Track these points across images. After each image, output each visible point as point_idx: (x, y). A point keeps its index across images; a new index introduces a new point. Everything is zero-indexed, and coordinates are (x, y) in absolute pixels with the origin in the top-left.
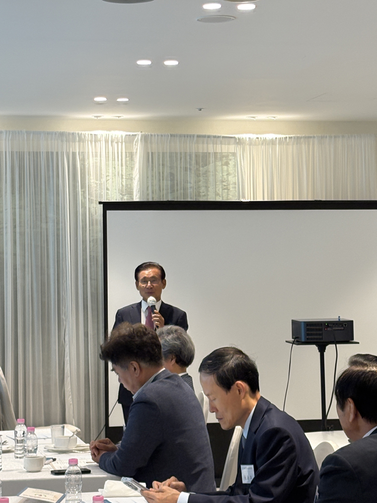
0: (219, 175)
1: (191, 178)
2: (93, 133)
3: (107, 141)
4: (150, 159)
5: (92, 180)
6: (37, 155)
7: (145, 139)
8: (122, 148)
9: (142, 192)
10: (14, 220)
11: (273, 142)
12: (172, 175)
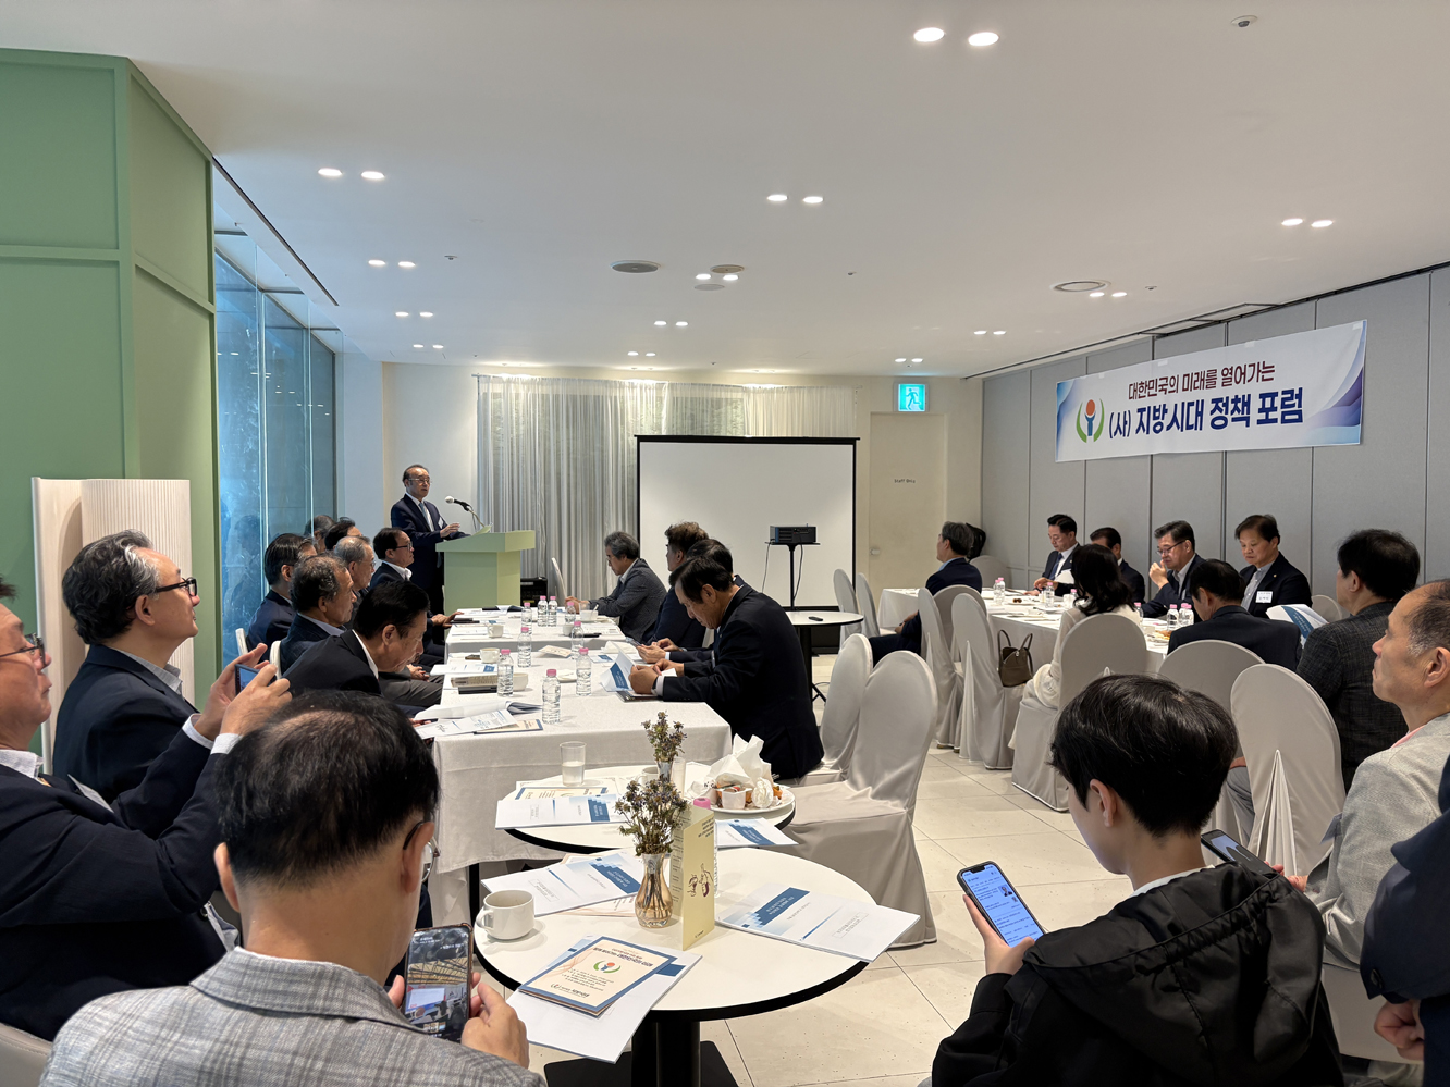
0: (729, 418)
1: (707, 418)
2: (631, 381)
3: (641, 388)
4: (675, 401)
5: (629, 418)
6: (586, 397)
7: (672, 386)
8: (654, 393)
9: (668, 429)
10: (569, 448)
11: (772, 391)
12: (692, 415)
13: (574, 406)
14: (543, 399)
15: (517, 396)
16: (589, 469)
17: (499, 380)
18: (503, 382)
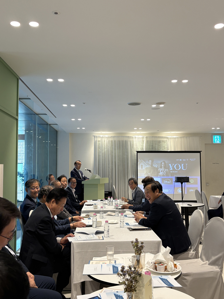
0: (163, 146)
1: (157, 146)
2: (135, 136)
3: (138, 138)
4: (147, 142)
5: (135, 146)
6: (123, 141)
7: (146, 137)
8: (141, 139)
9: (146, 149)
10: (118, 155)
11: (175, 138)
12: (152, 145)
13: (120, 144)
14: (111, 142)
15: (104, 141)
16: (124, 161)
17: (99, 137)
18: (101, 137)
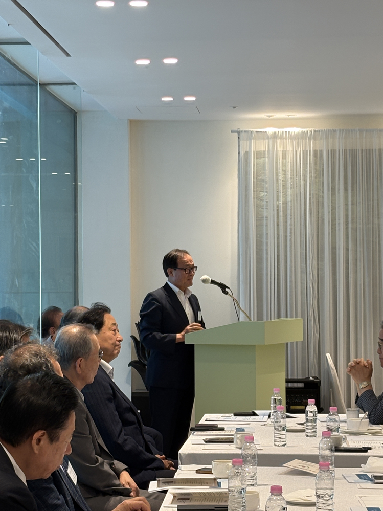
10: (347, 217)
14: (315, 156)
15: (284, 153)
17: (263, 135)
18: (268, 138)
